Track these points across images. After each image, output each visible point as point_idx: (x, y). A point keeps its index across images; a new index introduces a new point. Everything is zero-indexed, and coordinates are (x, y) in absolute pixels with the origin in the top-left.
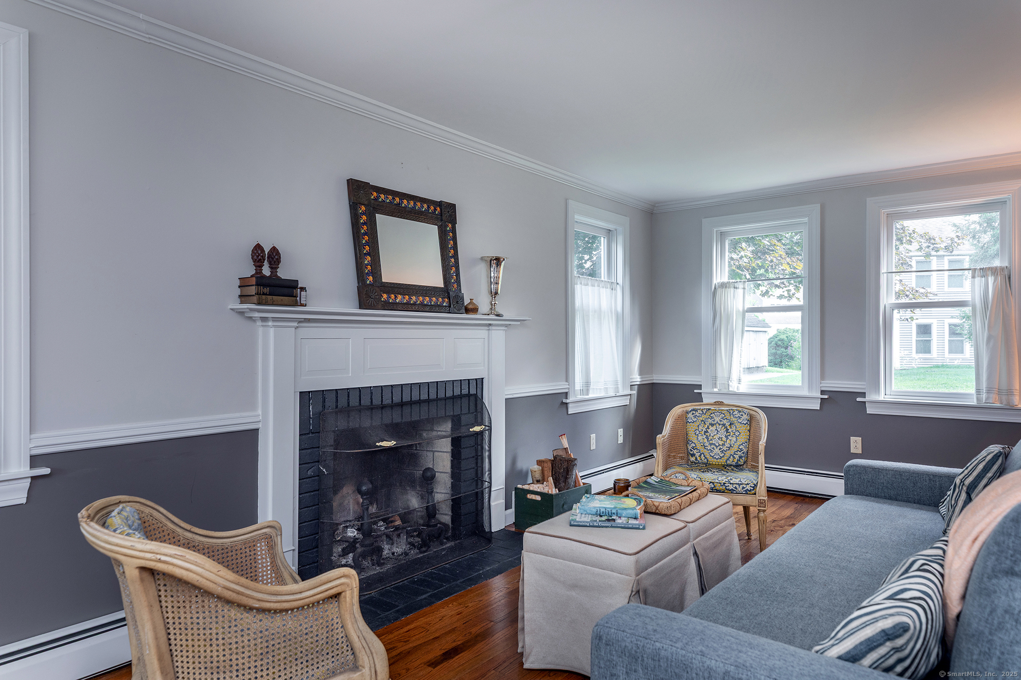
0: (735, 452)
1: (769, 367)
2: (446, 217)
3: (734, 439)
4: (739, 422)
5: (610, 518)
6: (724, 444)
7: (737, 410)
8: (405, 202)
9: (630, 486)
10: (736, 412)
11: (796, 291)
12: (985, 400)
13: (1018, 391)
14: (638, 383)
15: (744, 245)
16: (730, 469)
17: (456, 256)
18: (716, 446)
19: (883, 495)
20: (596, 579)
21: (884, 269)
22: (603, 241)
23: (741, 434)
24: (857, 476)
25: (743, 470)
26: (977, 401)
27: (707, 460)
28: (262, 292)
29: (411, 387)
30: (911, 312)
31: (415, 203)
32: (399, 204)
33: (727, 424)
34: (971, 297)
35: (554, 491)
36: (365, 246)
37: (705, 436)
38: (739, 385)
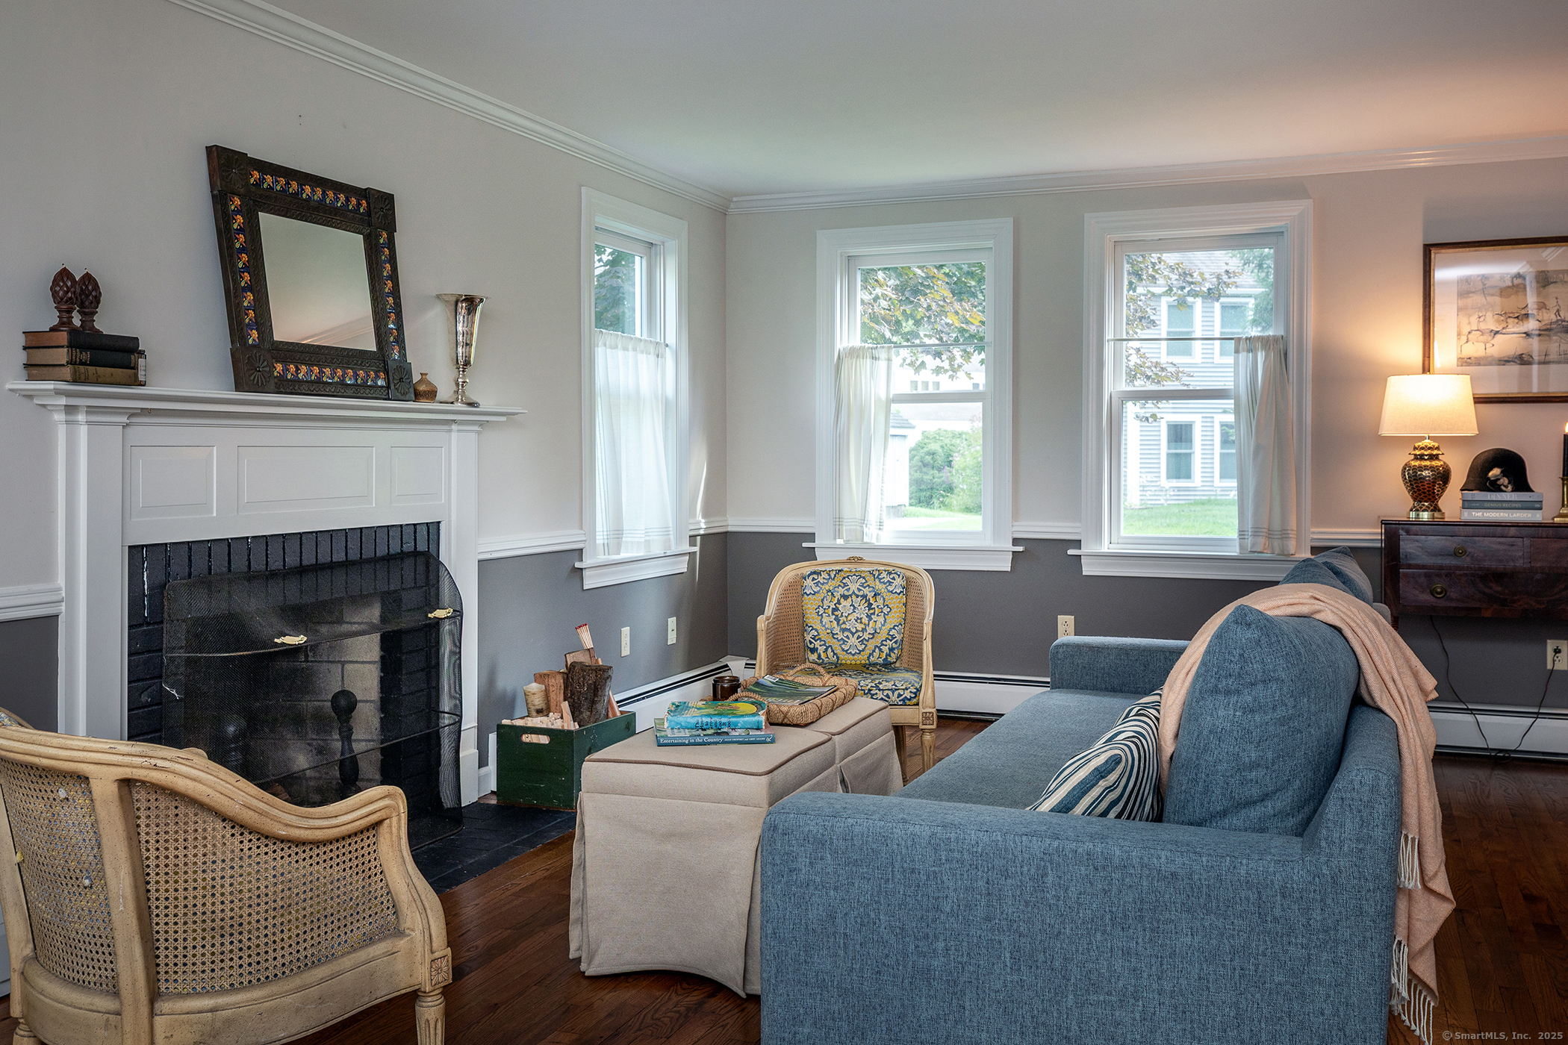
0: (882, 641)
1: (911, 507)
2: (378, 218)
3: (881, 619)
4: (889, 591)
5: (719, 731)
6: (865, 629)
7: (885, 571)
8: (308, 189)
9: (739, 686)
10: (884, 575)
11: (964, 360)
12: (1251, 548)
13: (1295, 532)
14: (702, 532)
15: (881, 275)
16: (875, 669)
17: (396, 292)
18: (852, 633)
19: (1104, 687)
20: (706, 819)
21: (1109, 334)
22: (639, 265)
23: (893, 611)
24: (1068, 659)
25: (896, 670)
26: (1240, 549)
27: (838, 658)
28: (78, 360)
29: (317, 537)
30: (1153, 406)
31: (324, 192)
32: (298, 194)
33: (870, 595)
34: (1233, 383)
35: (573, 726)
36: (243, 272)
37: (834, 617)
38: (880, 532)
